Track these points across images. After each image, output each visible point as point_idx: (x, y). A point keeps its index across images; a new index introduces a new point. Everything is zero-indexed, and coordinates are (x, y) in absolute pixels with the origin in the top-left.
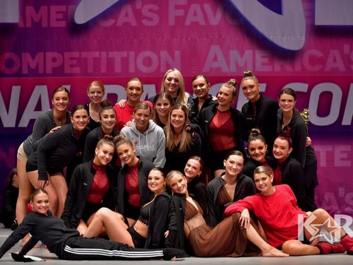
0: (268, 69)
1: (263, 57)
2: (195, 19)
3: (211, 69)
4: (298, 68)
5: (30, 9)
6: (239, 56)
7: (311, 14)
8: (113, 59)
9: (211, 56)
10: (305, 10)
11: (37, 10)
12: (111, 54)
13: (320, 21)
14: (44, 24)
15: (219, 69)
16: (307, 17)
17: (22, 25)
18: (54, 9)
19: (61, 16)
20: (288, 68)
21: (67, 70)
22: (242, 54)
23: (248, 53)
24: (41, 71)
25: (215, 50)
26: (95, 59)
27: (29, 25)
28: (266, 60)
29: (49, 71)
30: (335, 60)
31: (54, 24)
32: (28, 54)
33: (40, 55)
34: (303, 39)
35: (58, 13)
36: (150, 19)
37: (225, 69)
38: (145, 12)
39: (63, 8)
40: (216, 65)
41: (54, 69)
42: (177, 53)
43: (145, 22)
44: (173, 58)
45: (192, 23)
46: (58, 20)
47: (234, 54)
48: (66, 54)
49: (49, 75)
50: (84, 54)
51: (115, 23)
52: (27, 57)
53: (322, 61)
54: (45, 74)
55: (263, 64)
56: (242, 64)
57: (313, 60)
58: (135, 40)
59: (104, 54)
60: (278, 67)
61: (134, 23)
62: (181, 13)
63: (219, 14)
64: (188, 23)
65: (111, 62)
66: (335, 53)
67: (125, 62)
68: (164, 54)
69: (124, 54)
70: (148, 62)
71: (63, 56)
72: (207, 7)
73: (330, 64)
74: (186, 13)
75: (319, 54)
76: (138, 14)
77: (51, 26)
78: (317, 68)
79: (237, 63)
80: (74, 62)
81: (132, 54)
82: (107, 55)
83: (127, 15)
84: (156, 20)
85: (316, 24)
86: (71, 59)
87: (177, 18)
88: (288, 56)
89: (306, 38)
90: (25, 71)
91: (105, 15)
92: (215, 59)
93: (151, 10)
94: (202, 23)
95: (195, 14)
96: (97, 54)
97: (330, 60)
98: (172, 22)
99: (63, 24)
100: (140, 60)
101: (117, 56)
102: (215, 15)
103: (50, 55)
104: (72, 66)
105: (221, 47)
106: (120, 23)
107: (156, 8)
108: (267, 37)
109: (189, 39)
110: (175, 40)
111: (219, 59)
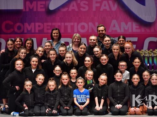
0: (138, 31)
1: (136, 25)
3: (112, 31)
4: (152, 30)
6: (125, 25)
8: (67, 26)
9: (112, 25)
10: (156, 4)
11: (31, 3)
12: (66, 24)
14: (35, 10)
15: (116, 31)
17: (24, 10)
20: (148, 30)
21: (45, 31)
22: (127, 24)
23: (130, 23)
24: (33, 31)
25: (114, 22)
26: (58, 26)
28: (138, 27)
29: (37, 31)
33: (33, 24)
36: (84, 8)
37: (119, 31)
38: (82, 4)
39: (44, 3)
40: (114, 29)
43: (82, 9)
44: (95, 26)
45: (104, 9)
47: (123, 24)
51: (68, 10)
54: (35, 33)
55: (136, 29)
56: (126, 29)
58: (77, 18)
60: (143, 30)
61: (77, 10)
63: (116, 6)
64: (101, 9)
68: (91, 24)
69: (72, 24)
70: (83, 27)
72: (111, 2)
74: (101, 5)
79: (124, 28)
80: (49, 27)
81: (76, 24)
82: (64, 24)
83: (73, 6)
84: (87, 8)
86: (47, 26)
87: (97, 7)
88: (148, 25)
90: (26, 31)
91: (63, 6)
92: (114, 26)
93: (84, 4)
94: (108, 10)
95: (105, 6)
96: (59, 24)
98: (94, 9)
100: (79, 27)
101: (69, 24)
102: (114, 6)
104: (47, 29)
105: (117, 21)
106: (70, 10)
107: (87, 3)
108: (138, 16)
109: (102, 17)
110: (96, 17)
111: (116, 26)
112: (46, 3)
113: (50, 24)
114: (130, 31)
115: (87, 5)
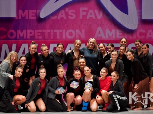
1: (120, 32)
2: (91, 16)
4: (135, 37)
5: (20, 11)
6: (110, 32)
7: (140, 14)
9: (98, 32)
10: (138, 13)
11: (24, 12)
12: (56, 31)
13: (144, 17)
14: (27, 18)
15: (101, 37)
16: (139, 16)
17: (17, 18)
18: (31, 11)
19: (34, 14)
20: (130, 37)
21: (36, 37)
23: (114, 31)
24: (25, 37)
25: (99, 29)
26: (48, 33)
27: (20, 18)
28: (121, 34)
29: (28, 37)
30: (150, 34)
31: (31, 18)
32: (19, 30)
33: (25, 31)
35: (32, 13)
36: (72, 16)
37: (104, 37)
38: (70, 13)
39: (35, 11)
40: (99, 36)
41: (30, 37)
42: (83, 31)
43: (70, 17)
44: (82, 32)
45: (90, 18)
46: (32, 16)
47: (108, 31)
48: (36, 30)
49: (29, 39)
50: (44, 31)
51: (57, 18)
52: (19, 31)
53: (145, 34)
54: (27, 39)
55: (120, 35)
56: (111, 35)
57: (141, 34)
58: (65, 25)
59: (52, 31)
61: (65, 18)
62: (85, 13)
63: (101, 14)
64: (88, 18)
65: (55, 34)
66: (150, 31)
67: (61, 34)
68: (78, 31)
69: (61, 31)
70: (71, 34)
72: (96, 11)
73: (148, 36)
76: (67, 14)
77: (30, 18)
78: (143, 37)
79: (109, 34)
80: (40, 34)
81: (64, 31)
82: (54, 31)
83: (62, 14)
84: (74, 16)
85: (142, 19)
86: (38, 33)
87: (83, 16)
89: (138, 24)
90: (18, 37)
91: (53, 14)
92: (100, 33)
93: (72, 12)
94: (94, 18)
95: (91, 14)
96: (49, 31)
97: (148, 34)
98: (81, 17)
99: (35, 18)
100: (67, 33)
101: (58, 31)
102: (99, 15)
103: (29, 31)
104: (38, 36)
105: (102, 28)
106: (59, 18)
107: (74, 11)
108: (122, 24)
109: (88, 25)
110: (82, 25)
111: (101, 33)
112: (37, 11)
113: (40, 31)
114: (114, 37)
115: (74, 13)
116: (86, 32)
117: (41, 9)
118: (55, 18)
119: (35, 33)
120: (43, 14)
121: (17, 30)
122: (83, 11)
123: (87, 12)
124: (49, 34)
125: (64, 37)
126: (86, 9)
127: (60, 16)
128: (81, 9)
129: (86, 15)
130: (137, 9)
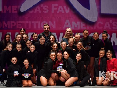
1: (83, 24)
2: (60, 11)
4: (95, 28)
5: (5, 7)
6: (75, 24)
7: (99, 9)
8: (33, 24)
9: (66, 23)
10: (97, 8)
11: (8, 7)
12: (33, 22)
13: (102, 12)
14: (10, 12)
16: (98, 11)
17: (3, 12)
18: (13, 7)
19: (16, 9)
20: (92, 28)
21: (17, 27)
23: (78, 22)
24: (9, 28)
25: (67, 21)
27: (5, 12)
29: (11, 27)
30: (107, 25)
31: (13, 12)
32: (5, 22)
33: (9, 22)
34: (97, 18)
35: (14, 8)
36: (46, 11)
38: (44, 8)
39: (16, 7)
40: (67, 26)
41: (13, 27)
42: (55, 22)
43: (44, 11)
44: (53, 24)
45: (60, 12)
46: (14, 10)
47: (74, 23)
48: (17, 22)
49: (11, 29)
50: (23, 22)
53: (103, 25)
55: (83, 26)
56: (76, 26)
57: (100, 25)
58: (40, 18)
59: (30, 22)
60: (88, 28)
61: (40, 12)
62: (56, 9)
63: (69, 9)
64: (58, 12)
66: (107, 23)
67: (37, 25)
68: (50, 22)
69: (37, 22)
71: (16, 22)
72: (65, 7)
74: (58, 9)
75: (102, 23)
76: (42, 9)
77: (12, 12)
78: (101, 28)
79: (74, 26)
80: (20, 25)
81: (39, 22)
82: (31, 22)
83: (38, 9)
85: (101, 13)
86: (19, 24)
87: (55, 10)
88: (92, 24)
89: (98, 18)
90: (4, 27)
91: (31, 9)
93: (46, 8)
94: (63, 12)
95: (61, 9)
96: (28, 22)
97: (106, 25)
98: (53, 12)
99: (16, 12)
100: (42, 24)
101: (34, 23)
102: (67, 10)
103: (12, 22)
104: (19, 26)
105: (69, 20)
106: (35, 12)
107: (48, 7)
108: (85, 17)
109: (58, 17)
110: (54, 18)
111: (69, 24)
112: (18, 7)
113: (20, 22)
114: (79, 28)
115: (48, 8)
116: (56, 23)
117: (21, 5)
118: (32, 12)
119: (16, 24)
120: (23, 9)
121: (3, 22)
122: (55, 7)
123: (58, 7)
124: (28, 25)
125: (39, 27)
126: (57, 5)
127: (36, 11)
128: (53, 5)
129: (57, 10)
130: (97, 5)
